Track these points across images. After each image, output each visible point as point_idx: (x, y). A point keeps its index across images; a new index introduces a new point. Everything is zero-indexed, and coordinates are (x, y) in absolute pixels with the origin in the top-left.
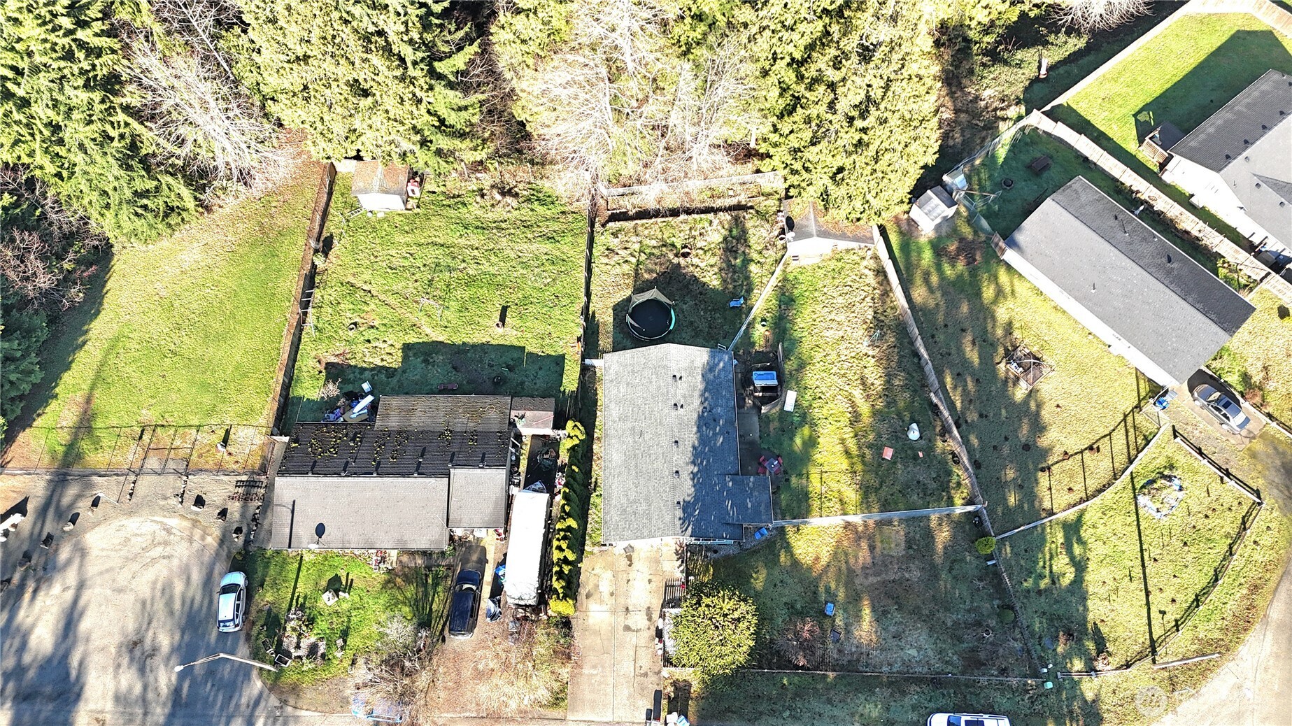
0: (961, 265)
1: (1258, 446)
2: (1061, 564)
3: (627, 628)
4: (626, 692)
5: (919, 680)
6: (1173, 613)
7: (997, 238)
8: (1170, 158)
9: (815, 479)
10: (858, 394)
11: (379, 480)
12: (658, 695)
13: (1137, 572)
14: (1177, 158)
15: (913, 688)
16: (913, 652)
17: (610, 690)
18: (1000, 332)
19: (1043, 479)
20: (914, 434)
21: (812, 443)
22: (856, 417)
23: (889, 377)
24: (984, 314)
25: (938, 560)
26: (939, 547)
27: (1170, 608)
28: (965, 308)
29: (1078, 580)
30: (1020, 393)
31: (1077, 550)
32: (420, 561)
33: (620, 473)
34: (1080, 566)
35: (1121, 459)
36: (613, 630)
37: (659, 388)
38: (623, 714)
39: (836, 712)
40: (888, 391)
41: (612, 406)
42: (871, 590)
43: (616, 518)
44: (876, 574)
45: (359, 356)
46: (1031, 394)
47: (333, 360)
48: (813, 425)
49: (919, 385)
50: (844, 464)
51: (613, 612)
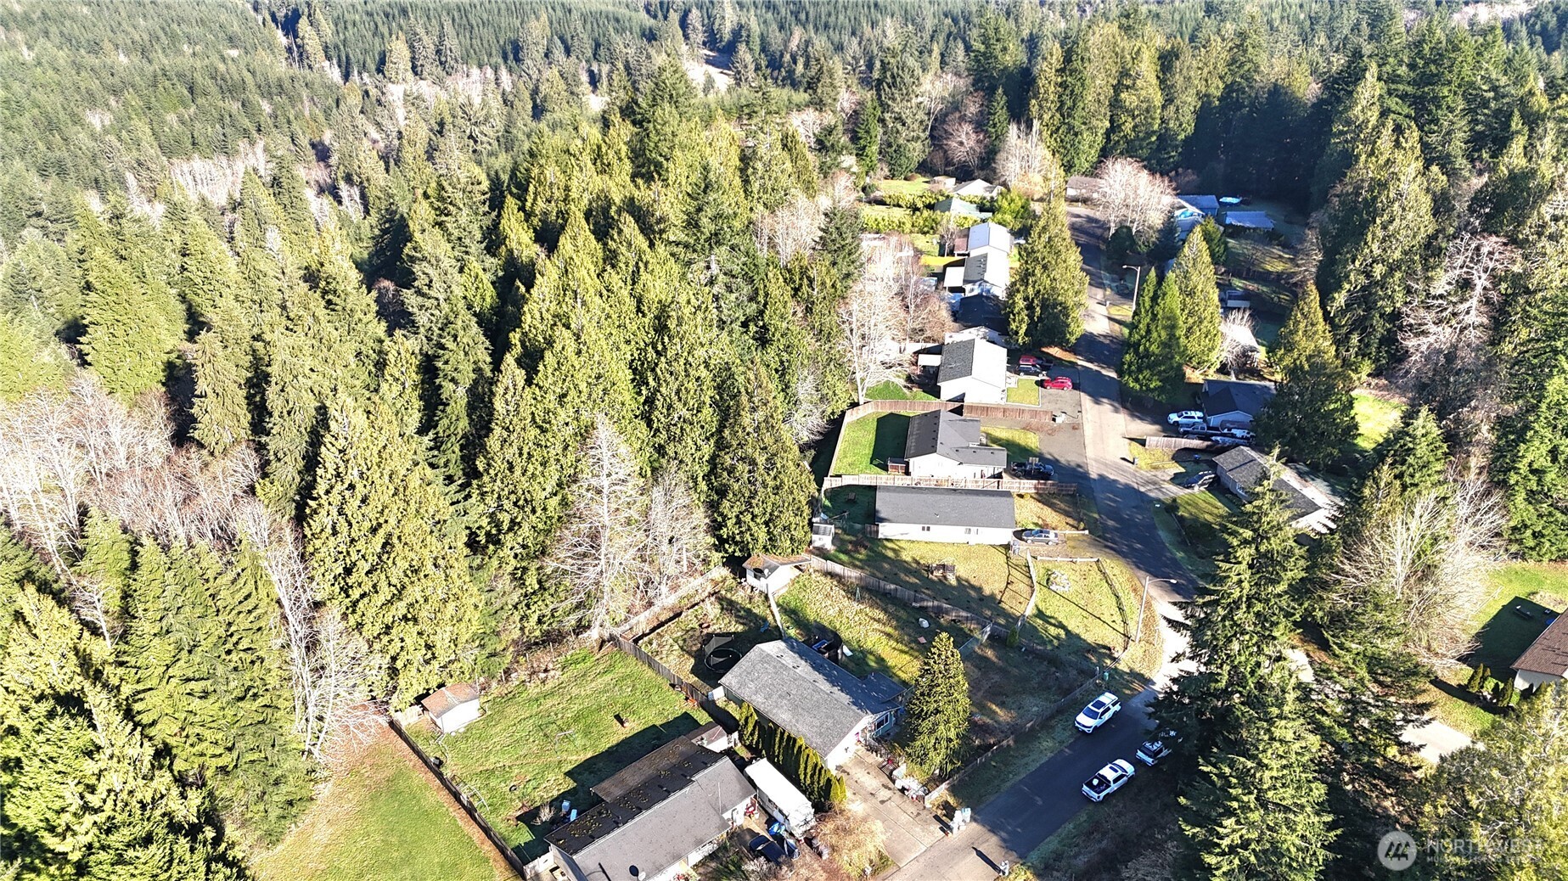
0: (863, 551)
1: (1072, 543)
2: (1053, 631)
3: (882, 802)
4: (918, 829)
5: (1052, 717)
6: (1118, 618)
7: (868, 527)
8: (907, 463)
9: (900, 674)
10: (876, 625)
11: (650, 811)
12: (937, 818)
13: (1084, 613)
14: (912, 461)
15: (1053, 722)
16: (1035, 709)
17: (908, 835)
18: (914, 565)
19: (1003, 605)
20: (925, 624)
21: (880, 660)
22: (889, 635)
23: (886, 611)
24: (899, 564)
25: (1001, 663)
26: (994, 659)
27: (1114, 618)
28: (886, 566)
29: (1068, 632)
30: (953, 582)
31: (1053, 621)
32: (713, 865)
33: (797, 721)
34: (1061, 626)
35: (1026, 580)
36: (876, 809)
37: (775, 667)
38: (928, 841)
39: (1032, 758)
40: (891, 616)
41: (754, 697)
42: (985, 697)
43: (819, 741)
44: (979, 690)
45: (537, 799)
46: (958, 579)
47: (519, 813)
48: (871, 653)
49: (904, 604)
50: (907, 658)
51: (865, 800)
